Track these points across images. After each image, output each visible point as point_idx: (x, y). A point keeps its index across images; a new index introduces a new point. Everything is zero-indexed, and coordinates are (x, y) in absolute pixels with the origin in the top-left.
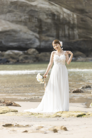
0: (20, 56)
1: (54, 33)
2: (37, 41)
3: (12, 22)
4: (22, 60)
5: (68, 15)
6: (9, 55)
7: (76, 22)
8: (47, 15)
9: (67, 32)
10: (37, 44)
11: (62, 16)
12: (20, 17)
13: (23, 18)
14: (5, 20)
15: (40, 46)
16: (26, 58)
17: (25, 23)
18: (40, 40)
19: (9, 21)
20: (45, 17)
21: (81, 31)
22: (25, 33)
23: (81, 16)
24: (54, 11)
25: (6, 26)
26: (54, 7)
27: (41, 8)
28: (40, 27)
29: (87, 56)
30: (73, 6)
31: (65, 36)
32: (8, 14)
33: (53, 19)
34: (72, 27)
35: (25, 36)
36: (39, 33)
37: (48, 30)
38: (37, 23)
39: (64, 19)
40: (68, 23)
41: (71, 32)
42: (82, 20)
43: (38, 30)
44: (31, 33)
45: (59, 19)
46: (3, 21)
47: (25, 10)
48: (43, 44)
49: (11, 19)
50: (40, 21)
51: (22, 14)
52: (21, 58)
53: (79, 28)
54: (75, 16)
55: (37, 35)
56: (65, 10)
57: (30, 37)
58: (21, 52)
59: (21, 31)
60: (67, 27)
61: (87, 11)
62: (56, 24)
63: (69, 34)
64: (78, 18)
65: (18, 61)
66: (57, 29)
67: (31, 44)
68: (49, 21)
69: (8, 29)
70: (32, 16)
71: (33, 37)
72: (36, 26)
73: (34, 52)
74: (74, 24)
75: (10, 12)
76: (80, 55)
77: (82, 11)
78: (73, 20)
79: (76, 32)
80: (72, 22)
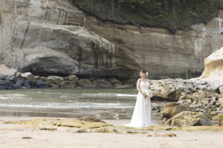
0: (61, 81)
1: (93, 61)
2: (76, 67)
3: (54, 49)
4: (63, 85)
5: (107, 44)
6: (51, 80)
7: (114, 51)
8: (87, 44)
9: (105, 61)
10: (77, 70)
11: (101, 46)
12: (62, 44)
13: (64, 45)
14: (47, 47)
15: (79, 72)
16: (68, 84)
17: (66, 51)
18: (79, 67)
19: (51, 48)
20: (86, 45)
21: (118, 60)
22: (66, 60)
23: (119, 46)
24: (93, 40)
25: (48, 53)
26: (94, 37)
27: (82, 37)
28: (80, 55)
29: (124, 84)
30: (112, 37)
31: (103, 64)
32: (50, 42)
33: (93, 48)
34: (110, 56)
35: (66, 63)
36: (79, 60)
37: (87, 58)
38: (77, 51)
39: (103, 48)
40: (107, 52)
41: (108, 61)
42: (120, 50)
43: (78, 57)
44: (72, 60)
45: (98, 48)
46: (45, 48)
47: (66, 38)
48: (82, 71)
49: (53, 46)
50: (80, 49)
51: (63, 42)
52: (62, 83)
53: (117, 57)
54: (113, 46)
55: (77, 63)
56: (104, 40)
57: (70, 64)
58: (62, 78)
59: (61, 58)
60: (105, 56)
61: (125, 41)
62: (95, 53)
63: (107, 63)
64: (116, 48)
65: (60, 86)
66: (96, 58)
67: (71, 70)
68: (89, 49)
69: (50, 56)
70: (73, 44)
71: (73, 64)
72: (76, 54)
73: (74, 78)
74: (112, 53)
75: (52, 39)
76: (117, 83)
77: (120, 42)
78: (111, 49)
79: (114, 61)
80: (110, 52)
